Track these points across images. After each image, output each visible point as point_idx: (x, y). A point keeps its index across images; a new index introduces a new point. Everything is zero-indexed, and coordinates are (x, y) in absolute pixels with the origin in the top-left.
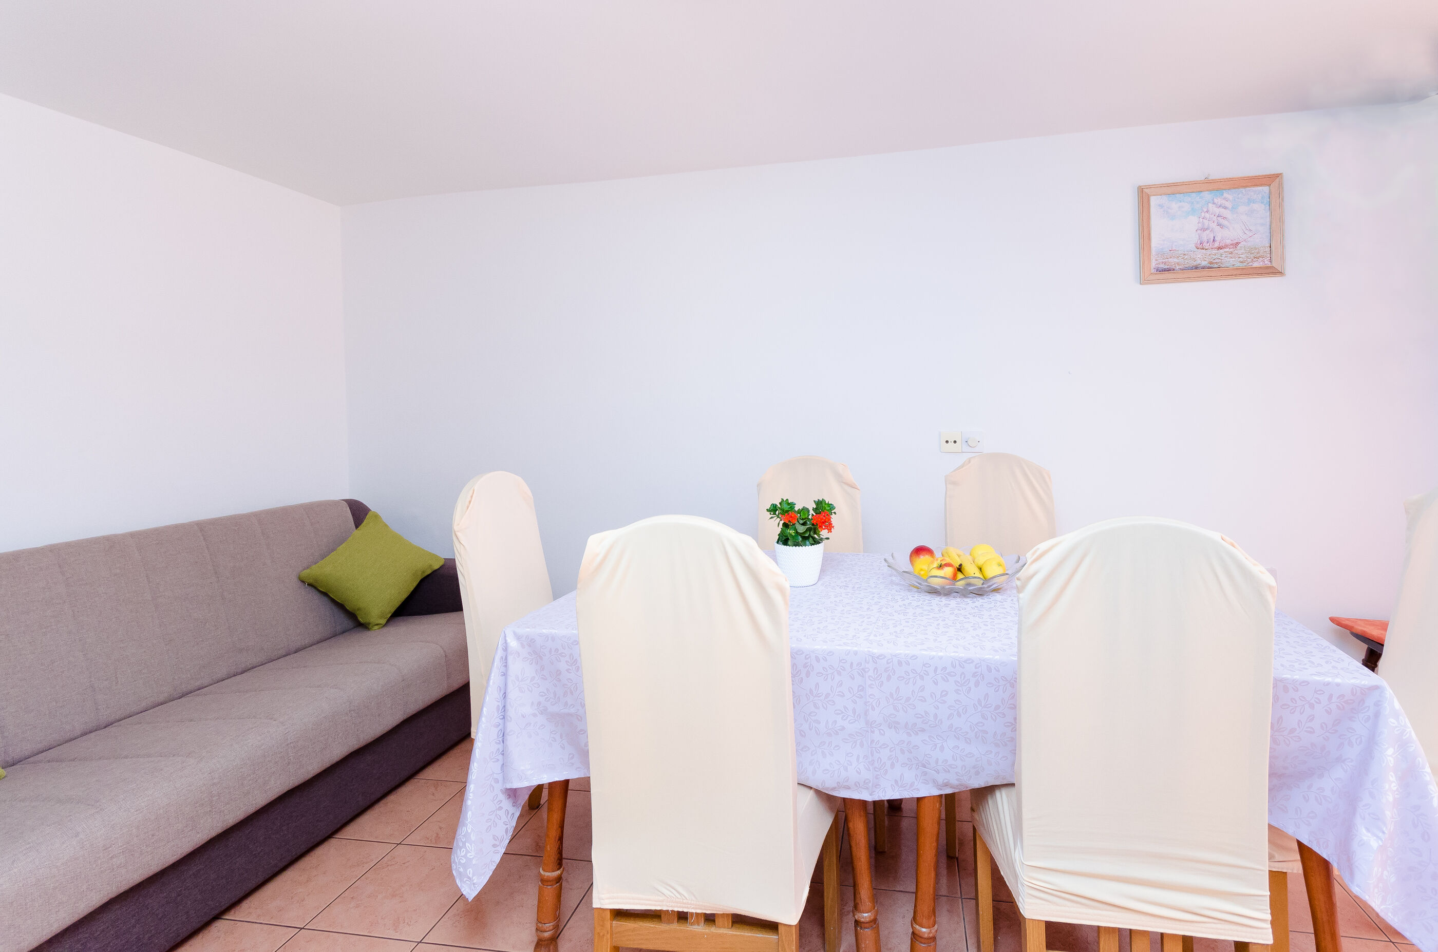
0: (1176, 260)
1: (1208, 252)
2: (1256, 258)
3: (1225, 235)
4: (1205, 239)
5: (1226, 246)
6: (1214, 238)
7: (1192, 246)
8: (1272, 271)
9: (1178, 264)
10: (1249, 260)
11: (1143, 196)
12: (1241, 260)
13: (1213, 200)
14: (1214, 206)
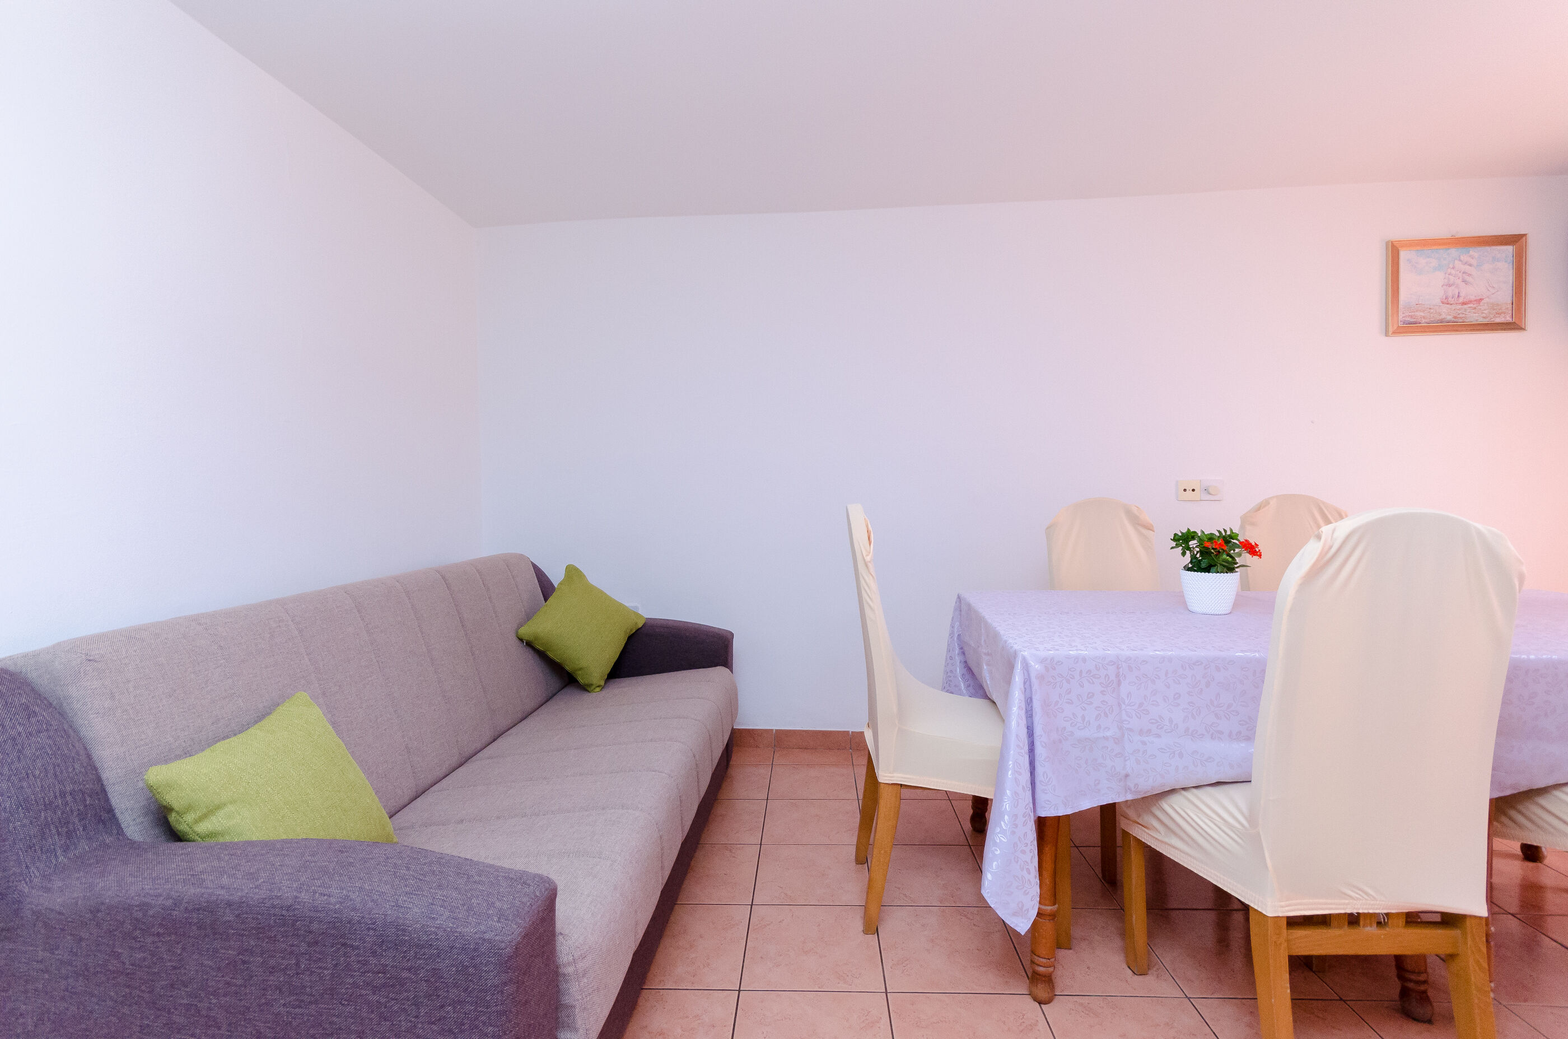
0: (1422, 314)
1: (1453, 307)
2: (1498, 314)
3: (1470, 292)
4: (1450, 294)
5: (1470, 302)
6: (1459, 293)
7: (1438, 301)
8: (1514, 326)
9: (1424, 317)
10: (1492, 316)
11: (1394, 251)
12: (1484, 315)
13: (1460, 256)
14: (1460, 263)
